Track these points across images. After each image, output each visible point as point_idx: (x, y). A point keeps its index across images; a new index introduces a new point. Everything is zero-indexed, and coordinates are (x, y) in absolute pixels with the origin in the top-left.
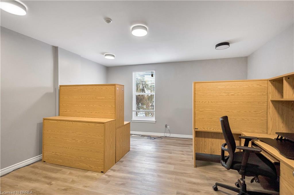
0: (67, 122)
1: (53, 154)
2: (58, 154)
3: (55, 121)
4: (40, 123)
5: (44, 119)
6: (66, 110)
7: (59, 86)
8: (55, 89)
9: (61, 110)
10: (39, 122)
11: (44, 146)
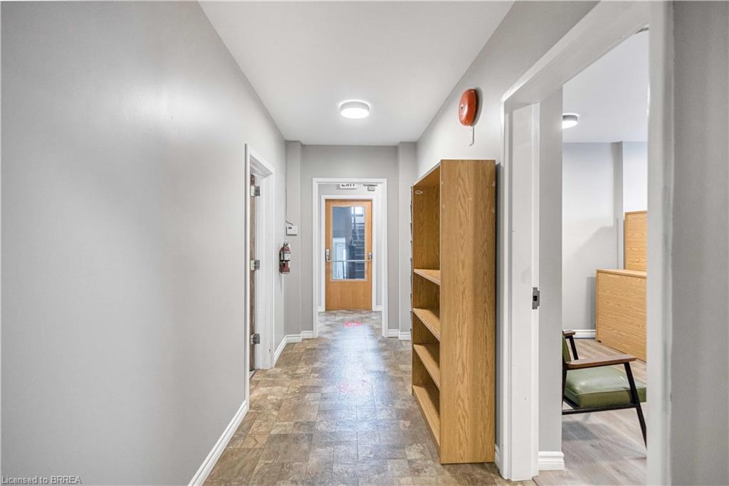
0: (640, 279)
1: (615, 331)
2: (624, 334)
3: (617, 277)
4: (591, 278)
5: (598, 272)
6: (637, 260)
7: (624, 214)
8: (617, 220)
9: (627, 259)
10: (590, 276)
11: (599, 316)
